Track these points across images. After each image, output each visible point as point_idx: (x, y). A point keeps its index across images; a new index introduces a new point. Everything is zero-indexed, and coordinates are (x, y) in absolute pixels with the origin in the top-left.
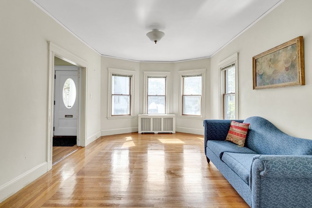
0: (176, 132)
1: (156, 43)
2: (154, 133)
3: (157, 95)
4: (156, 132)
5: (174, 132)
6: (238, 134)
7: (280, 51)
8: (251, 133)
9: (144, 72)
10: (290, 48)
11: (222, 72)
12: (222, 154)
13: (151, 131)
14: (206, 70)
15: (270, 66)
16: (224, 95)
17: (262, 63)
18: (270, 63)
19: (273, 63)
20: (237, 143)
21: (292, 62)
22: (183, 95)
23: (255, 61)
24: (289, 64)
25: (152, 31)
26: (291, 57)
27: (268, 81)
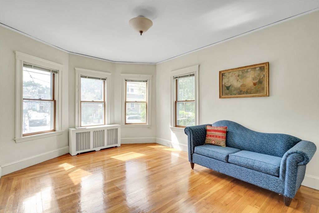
0: (121, 145)
1: (141, 35)
2: (95, 151)
3: (93, 101)
4: (97, 149)
5: (119, 145)
6: (219, 137)
7: (249, 70)
8: (230, 134)
9: (76, 69)
10: (257, 69)
11: (174, 80)
12: (228, 156)
13: (92, 149)
14: (152, 77)
15: (238, 81)
16: (176, 102)
17: (229, 77)
18: (238, 78)
19: (241, 78)
20: (219, 145)
21: (260, 79)
22: (126, 102)
23: (222, 74)
24: (257, 81)
25: (136, 17)
26: (259, 75)
27: (235, 92)
